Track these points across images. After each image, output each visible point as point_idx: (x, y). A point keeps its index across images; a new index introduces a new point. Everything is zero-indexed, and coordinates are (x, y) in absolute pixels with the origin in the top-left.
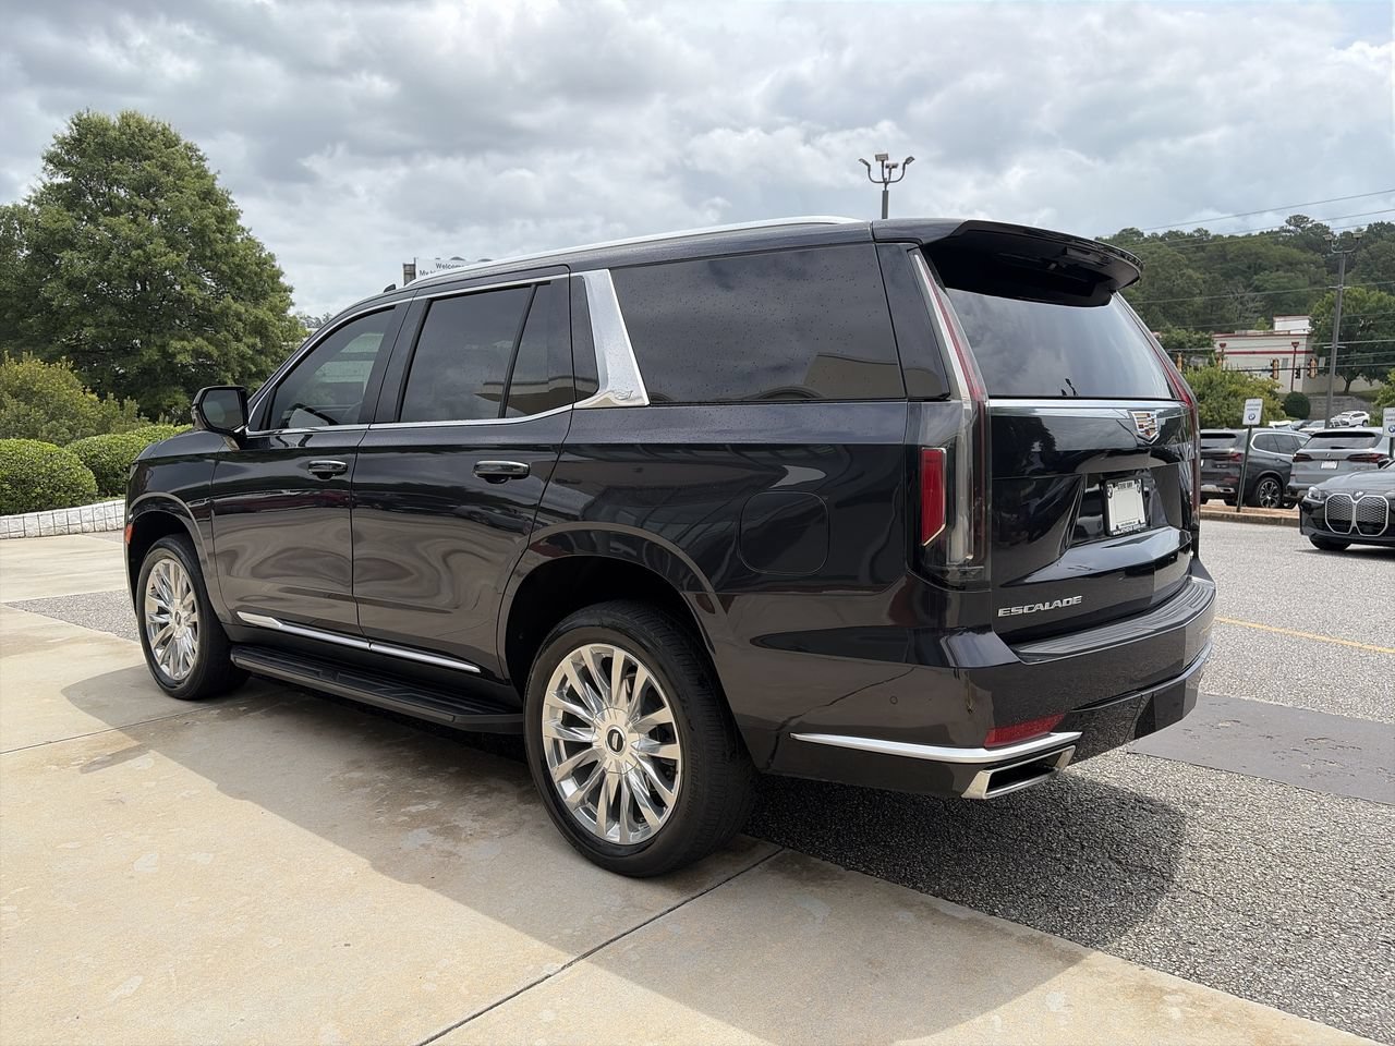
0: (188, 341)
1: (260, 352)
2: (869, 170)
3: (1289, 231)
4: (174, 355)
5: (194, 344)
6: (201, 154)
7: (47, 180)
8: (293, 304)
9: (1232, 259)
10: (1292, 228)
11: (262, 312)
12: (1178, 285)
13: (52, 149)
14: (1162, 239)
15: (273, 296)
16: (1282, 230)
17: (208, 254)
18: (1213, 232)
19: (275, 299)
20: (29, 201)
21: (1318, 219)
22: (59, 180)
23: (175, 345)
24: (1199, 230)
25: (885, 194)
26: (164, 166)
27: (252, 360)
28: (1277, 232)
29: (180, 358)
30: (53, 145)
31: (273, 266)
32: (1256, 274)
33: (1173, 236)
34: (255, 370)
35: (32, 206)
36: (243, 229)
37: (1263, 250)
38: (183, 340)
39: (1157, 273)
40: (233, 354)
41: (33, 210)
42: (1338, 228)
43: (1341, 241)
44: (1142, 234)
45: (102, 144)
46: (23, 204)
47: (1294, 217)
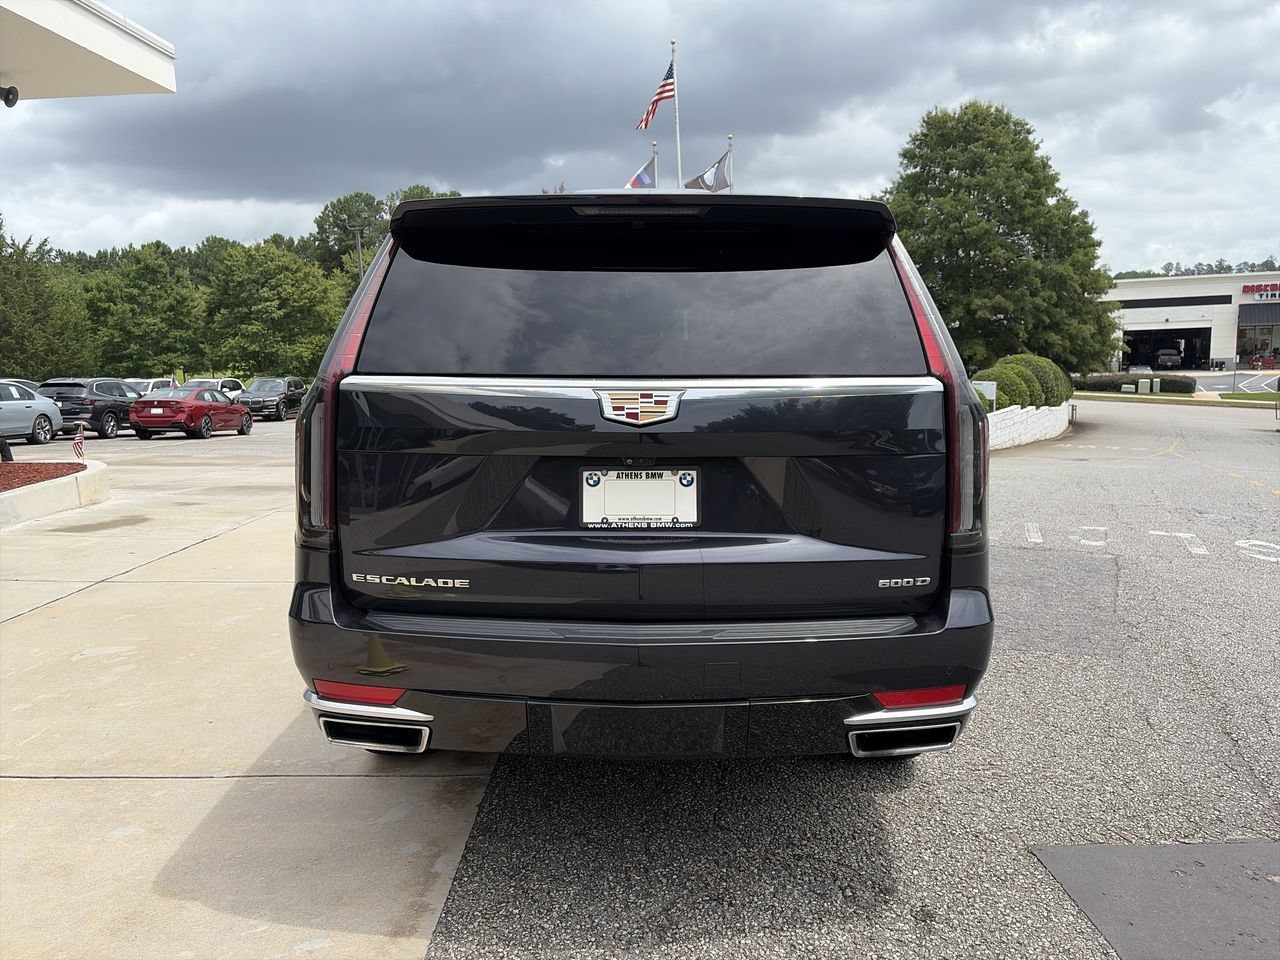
0: (989, 299)
1: (1056, 305)
4: (975, 312)
5: (994, 301)
6: (1028, 127)
7: (903, 173)
8: (1098, 257)
11: (1064, 268)
13: (907, 146)
15: (1077, 253)
17: (1016, 219)
19: (1079, 255)
20: (886, 192)
22: (911, 171)
23: (978, 302)
26: (991, 145)
27: (1047, 313)
29: (980, 314)
30: (908, 143)
31: (1086, 223)
34: (1048, 321)
35: (888, 196)
36: (1060, 191)
38: (985, 297)
40: (1028, 307)
41: (888, 199)
45: (942, 135)
46: (878, 194)
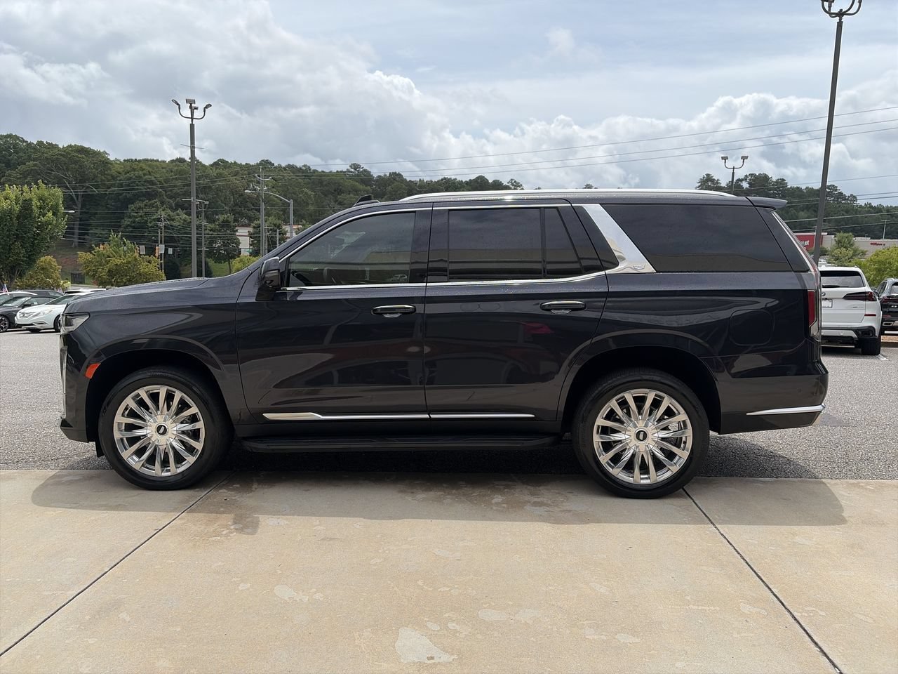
2: (179, 109)
3: (351, 172)
9: (326, 185)
10: (353, 170)
12: (301, 197)
14: (285, 168)
16: (348, 171)
18: (313, 168)
21: (366, 167)
24: (305, 166)
25: (192, 126)
28: (345, 172)
32: (338, 194)
33: (291, 168)
37: (342, 181)
39: (288, 189)
42: (375, 173)
43: (377, 181)
44: (273, 165)
47: (354, 164)
